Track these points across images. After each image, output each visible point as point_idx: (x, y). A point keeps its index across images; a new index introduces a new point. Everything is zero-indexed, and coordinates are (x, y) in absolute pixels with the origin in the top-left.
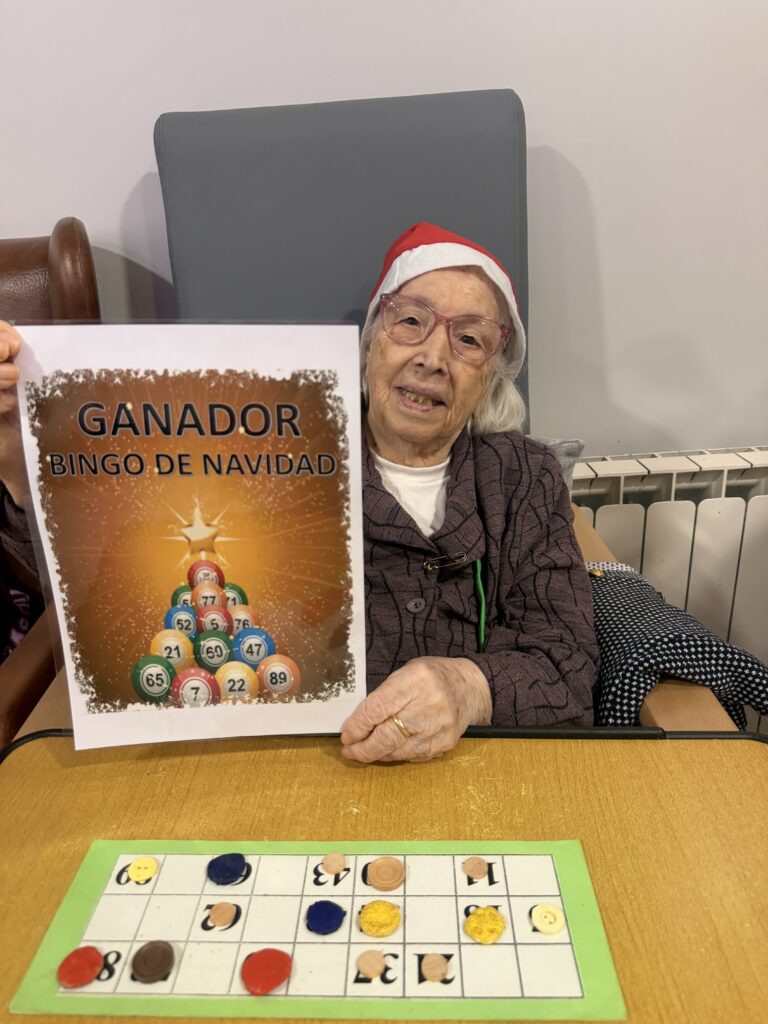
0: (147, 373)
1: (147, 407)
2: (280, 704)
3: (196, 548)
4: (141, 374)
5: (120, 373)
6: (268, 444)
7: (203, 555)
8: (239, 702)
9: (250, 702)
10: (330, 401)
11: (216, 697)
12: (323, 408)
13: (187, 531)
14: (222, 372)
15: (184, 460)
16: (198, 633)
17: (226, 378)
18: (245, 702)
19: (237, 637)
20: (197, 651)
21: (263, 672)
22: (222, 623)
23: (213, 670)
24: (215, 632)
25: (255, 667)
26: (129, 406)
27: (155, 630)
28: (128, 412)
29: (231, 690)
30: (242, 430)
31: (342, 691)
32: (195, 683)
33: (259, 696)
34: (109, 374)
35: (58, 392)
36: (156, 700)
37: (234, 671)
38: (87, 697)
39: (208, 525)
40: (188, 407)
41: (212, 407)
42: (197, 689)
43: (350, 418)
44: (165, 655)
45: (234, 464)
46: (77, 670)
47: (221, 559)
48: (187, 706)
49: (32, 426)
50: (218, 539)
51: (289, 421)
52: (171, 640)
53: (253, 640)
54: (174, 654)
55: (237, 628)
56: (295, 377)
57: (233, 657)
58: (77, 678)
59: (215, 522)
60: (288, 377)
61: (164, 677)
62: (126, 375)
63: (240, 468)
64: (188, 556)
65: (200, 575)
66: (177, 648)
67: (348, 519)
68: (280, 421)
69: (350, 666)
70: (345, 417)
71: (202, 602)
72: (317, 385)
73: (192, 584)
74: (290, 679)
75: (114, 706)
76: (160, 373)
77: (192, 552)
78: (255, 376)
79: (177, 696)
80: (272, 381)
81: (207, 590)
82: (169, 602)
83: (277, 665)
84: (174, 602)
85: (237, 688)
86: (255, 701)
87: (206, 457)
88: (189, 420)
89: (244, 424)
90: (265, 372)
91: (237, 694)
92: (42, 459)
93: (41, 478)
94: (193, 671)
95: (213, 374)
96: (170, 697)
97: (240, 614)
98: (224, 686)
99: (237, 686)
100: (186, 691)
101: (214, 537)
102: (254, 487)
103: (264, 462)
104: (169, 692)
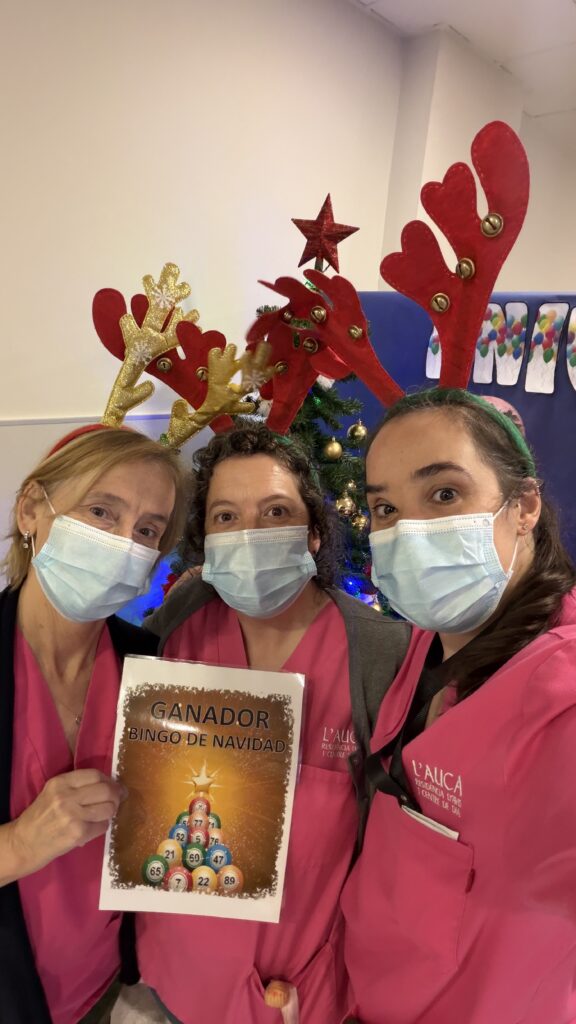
0: (193, 689)
1: (190, 707)
2: (228, 898)
3: (198, 789)
4: (190, 689)
5: (179, 688)
6: (250, 732)
7: (201, 794)
8: (203, 893)
9: (210, 893)
10: (286, 711)
11: (190, 887)
12: (282, 714)
13: (195, 779)
14: (232, 692)
15: (204, 737)
16: (187, 844)
17: (234, 695)
18: (206, 893)
19: (210, 850)
20: (184, 854)
21: (221, 875)
22: (203, 840)
23: (191, 870)
24: (197, 845)
25: (217, 871)
26: (180, 705)
27: (163, 839)
28: (178, 708)
29: (200, 884)
30: (238, 723)
31: (268, 895)
32: (179, 876)
33: (217, 890)
34: (173, 687)
35: (143, 694)
36: (153, 884)
37: (203, 872)
38: (112, 878)
39: (208, 777)
40: (212, 708)
41: (224, 709)
42: (179, 880)
43: (296, 721)
44: (165, 855)
45: (230, 742)
46: (110, 860)
47: (211, 798)
48: (171, 891)
49: (125, 711)
50: (212, 786)
51: (263, 720)
52: (170, 846)
53: (219, 853)
54: (170, 856)
55: (212, 843)
56: (270, 697)
57: (204, 863)
58: (109, 865)
59: (213, 775)
60: (266, 697)
61: (162, 870)
62: (181, 689)
63: (233, 745)
64: (192, 794)
65: (197, 806)
66: (173, 852)
67: (288, 780)
68: (259, 719)
69: (275, 879)
70: (293, 720)
71: (194, 823)
72: (280, 702)
73: (191, 811)
74: (237, 882)
75: (128, 885)
76: (200, 689)
77: (196, 792)
78: (249, 695)
79: (166, 883)
80: (258, 698)
81: (199, 816)
82: (175, 821)
83: (231, 872)
84: (178, 822)
85: (203, 883)
86: (213, 893)
87: (216, 736)
88: (211, 715)
89: (239, 720)
90: (254, 693)
91: (203, 887)
92: (125, 730)
93: (122, 740)
94: (179, 868)
95: (227, 692)
96: (163, 884)
97: (215, 834)
98: (196, 881)
99: (204, 882)
100: (173, 881)
101: (210, 784)
102: (238, 756)
103: (246, 743)
104: (162, 880)
